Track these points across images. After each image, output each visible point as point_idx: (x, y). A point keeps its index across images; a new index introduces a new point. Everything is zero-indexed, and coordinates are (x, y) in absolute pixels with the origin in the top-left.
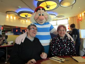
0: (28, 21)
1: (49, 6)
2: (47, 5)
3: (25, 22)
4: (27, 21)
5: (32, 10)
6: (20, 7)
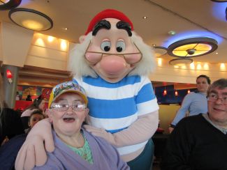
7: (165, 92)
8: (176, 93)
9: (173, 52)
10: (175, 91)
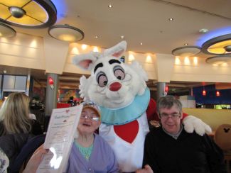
7: (204, 92)
8: (218, 93)
10: (216, 91)
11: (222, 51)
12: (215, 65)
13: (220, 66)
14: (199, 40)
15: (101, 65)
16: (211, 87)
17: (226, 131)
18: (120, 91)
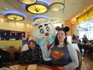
0: (19, 24)
1: (38, 10)
2: (37, 9)
3: (15, 25)
4: (17, 23)
5: (21, 12)
6: (7, 9)
7: (5, 34)
8: (11, 34)
9: (8, 17)
10: (10, 33)
11: (13, 19)
12: (10, 23)
13: (12, 24)
14: (4, 12)
15: (41, 26)
16: (8, 32)
17: (11, 48)
18: (48, 36)
